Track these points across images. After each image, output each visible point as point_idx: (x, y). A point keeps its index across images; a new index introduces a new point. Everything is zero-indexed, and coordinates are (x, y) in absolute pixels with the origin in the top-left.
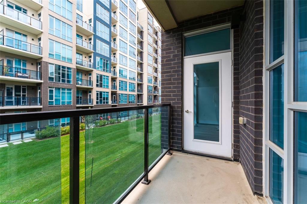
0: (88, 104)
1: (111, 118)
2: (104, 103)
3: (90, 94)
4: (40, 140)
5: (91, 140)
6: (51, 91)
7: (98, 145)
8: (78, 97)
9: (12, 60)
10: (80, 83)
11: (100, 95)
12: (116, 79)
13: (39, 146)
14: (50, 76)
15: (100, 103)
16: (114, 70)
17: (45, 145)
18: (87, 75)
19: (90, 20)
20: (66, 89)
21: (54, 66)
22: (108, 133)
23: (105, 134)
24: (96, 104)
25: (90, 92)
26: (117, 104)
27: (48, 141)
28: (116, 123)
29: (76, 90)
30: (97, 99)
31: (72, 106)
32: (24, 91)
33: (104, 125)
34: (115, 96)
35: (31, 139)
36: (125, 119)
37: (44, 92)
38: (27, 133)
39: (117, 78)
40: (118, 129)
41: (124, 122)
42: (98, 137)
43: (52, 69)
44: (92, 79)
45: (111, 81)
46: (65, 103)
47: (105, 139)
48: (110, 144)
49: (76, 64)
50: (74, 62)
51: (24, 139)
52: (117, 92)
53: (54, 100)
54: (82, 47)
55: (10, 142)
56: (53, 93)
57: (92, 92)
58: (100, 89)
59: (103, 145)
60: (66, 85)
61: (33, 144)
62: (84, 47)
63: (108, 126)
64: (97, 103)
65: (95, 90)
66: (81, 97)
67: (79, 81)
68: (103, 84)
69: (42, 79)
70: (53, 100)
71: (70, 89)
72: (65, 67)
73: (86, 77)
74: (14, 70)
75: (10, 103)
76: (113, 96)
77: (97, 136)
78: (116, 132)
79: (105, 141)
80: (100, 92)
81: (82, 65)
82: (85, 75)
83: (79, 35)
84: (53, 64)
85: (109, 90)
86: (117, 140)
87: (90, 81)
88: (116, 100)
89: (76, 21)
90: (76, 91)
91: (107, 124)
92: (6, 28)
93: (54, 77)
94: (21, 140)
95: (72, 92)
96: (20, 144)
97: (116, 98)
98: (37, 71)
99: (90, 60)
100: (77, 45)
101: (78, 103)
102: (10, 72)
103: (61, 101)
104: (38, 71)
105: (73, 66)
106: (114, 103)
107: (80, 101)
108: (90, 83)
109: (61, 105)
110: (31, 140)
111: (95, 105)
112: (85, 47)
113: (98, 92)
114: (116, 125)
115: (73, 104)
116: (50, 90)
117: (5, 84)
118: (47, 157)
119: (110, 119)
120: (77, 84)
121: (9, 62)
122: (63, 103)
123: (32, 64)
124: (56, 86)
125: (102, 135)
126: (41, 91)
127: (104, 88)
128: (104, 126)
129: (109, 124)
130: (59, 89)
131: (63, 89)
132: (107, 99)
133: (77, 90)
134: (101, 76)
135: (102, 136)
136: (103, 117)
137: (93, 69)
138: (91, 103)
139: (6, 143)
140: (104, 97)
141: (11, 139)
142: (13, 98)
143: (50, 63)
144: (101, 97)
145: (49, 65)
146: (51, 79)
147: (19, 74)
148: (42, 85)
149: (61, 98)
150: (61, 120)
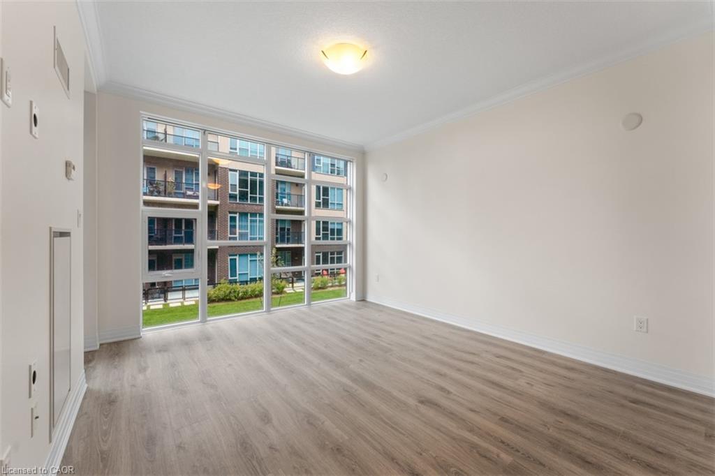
0: (298, 244)
6: (233, 219)
8: (282, 229)
9: (181, 170)
10: (285, 201)
11: (323, 225)
14: (230, 192)
20: (257, 215)
21: (237, 174)
30: (318, 232)
33: (323, 288)
35: (194, 301)
37: (222, 221)
38: (191, 291)
43: (234, 179)
51: (186, 300)
53: (237, 235)
55: (168, 302)
56: (235, 221)
58: (323, 213)
60: (257, 207)
64: (318, 240)
66: (288, 230)
67: (285, 198)
68: (330, 202)
69: (219, 198)
70: (235, 234)
72: (256, 173)
73: (298, 188)
74: (183, 186)
75: (178, 240)
81: (289, 167)
82: (297, 185)
84: (235, 171)
93: (237, 193)
94: (181, 300)
101: (281, 240)
103: (249, 236)
107: (286, 236)
110: (193, 303)
116: (231, 217)
120: (277, 205)
121: (178, 175)
124: (241, 211)
127: (333, 208)
130: (246, 214)
131: (254, 215)
132: (340, 231)
136: (329, 271)
139: (163, 302)
140: (332, 228)
141: (169, 298)
142: (183, 232)
143: (231, 170)
144: (325, 229)
145: (230, 173)
146: (233, 197)
147: (189, 193)
148: (219, 210)
149: (249, 231)
150: (249, 272)
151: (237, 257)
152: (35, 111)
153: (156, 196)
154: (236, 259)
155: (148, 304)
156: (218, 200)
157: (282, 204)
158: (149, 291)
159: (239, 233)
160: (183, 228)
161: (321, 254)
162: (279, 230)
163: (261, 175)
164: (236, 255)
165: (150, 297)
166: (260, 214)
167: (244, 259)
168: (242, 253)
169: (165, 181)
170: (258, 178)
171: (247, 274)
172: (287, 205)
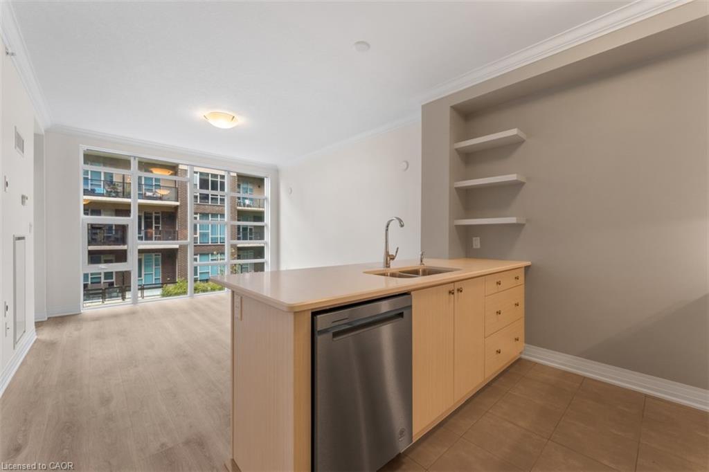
18: (258, 185)
20: (219, 216)
21: (198, 175)
43: (194, 180)
46: (217, 241)
53: (198, 235)
60: (219, 207)
69: (179, 199)
72: (218, 175)
74: (143, 187)
93: (198, 194)
103: (210, 236)
109: (210, 244)
120: (240, 206)
122: (214, 241)
124: (201, 211)
130: (207, 215)
131: (214, 215)
133: (238, 215)
141: (127, 296)
142: (143, 232)
147: (149, 194)
148: (179, 210)
149: (210, 231)
150: (210, 271)
151: (198, 257)
152: (7, 180)
153: (113, 197)
156: (178, 201)
157: (244, 205)
158: (107, 290)
159: (200, 233)
160: (143, 228)
162: (241, 230)
163: (223, 177)
164: (197, 255)
165: (107, 295)
166: (220, 214)
167: (204, 258)
169: (123, 183)
170: (219, 180)
171: (208, 273)
172: (248, 206)
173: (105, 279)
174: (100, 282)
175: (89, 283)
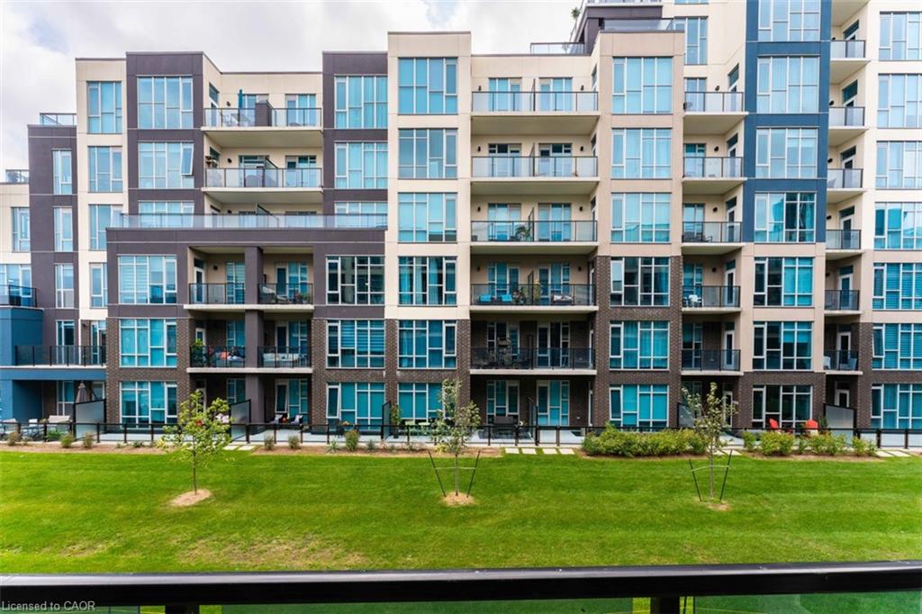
0: (720, 370)
1: (822, 430)
2: (788, 364)
3: (730, 332)
4: (588, 457)
5: (717, 499)
6: (616, 331)
7: (741, 526)
8: (687, 345)
9: (548, 268)
10: (694, 298)
11: (769, 336)
12: (854, 263)
13: (584, 471)
14: (613, 292)
15: (768, 368)
16: (847, 224)
17: (595, 472)
18: (718, 269)
19: (733, 75)
20: (652, 324)
21: (622, 263)
22: (796, 489)
23: (779, 489)
24: (751, 370)
25: (731, 326)
26: (860, 373)
27: (603, 463)
28: (844, 454)
29: (681, 324)
30: (758, 350)
31: (668, 372)
32: (565, 332)
33: (781, 454)
34: (849, 334)
35: (573, 449)
36: (906, 446)
37: (600, 335)
38: (570, 431)
39: (859, 256)
40: (853, 488)
41: (899, 458)
42: (749, 496)
43: (617, 272)
44: (738, 279)
45: (827, 275)
46: (650, 363)
47: (777, 513)
48: (796, 542)
49: (683, 241)
50: (676, 236)
51: (562, 446)
52: (858, 316)
53: (622, 356)
54: (704, 179)
55: (540, 446)
56: (619, 335)
57: (736, 327)
58: (770, 314)
59: (763, 535)
60: (653, 311)
61: (574, 464)
62: (710, 176)
63: (800, 458)
64: (757, 364)
65: (751, 316)
66: (697, 345)
67: (692, 293)
68: (783, 294)
69: (598, 301)
70: (619, 354)
71: (664, 324)
72: (651, 258)
73: (716, 275)
74: (550, 289)
75: (543, 363)
76: (840, 335)
77: (746, 492)
78: (838, 495)
79: (775, 521)
80: (768, 322)
81: (702, 241)
82: (714, 270)
83: (694, 145)
84: (620, 258)
85: (817, 314)
86: (836, 533)
87: (730, 288)
88: (855, 355)
89: (684, 105)
90: (680, 327)
91: (799, 453)
92: (539, 204)
93: (622, 292)
94: (555, 446)
95: (668, 329)
96: (553, 455)
97: (855, 345)
98: (588, 285)
99: (732, 215)
100: (686, 179)
101: (686, 362)
102: (543, 294)
103: (639, 357)
104: (591, 283)
105: (674, 249)
106: (842, 366)
107: (694, 357)
108: (733, 294)
109: (638, 369)
110: (572, 452)
111: (745, 373)
112: (713, 176)
113: (763, 323)
114: (847, 466)
115: (671, 367)
116: (613, 328)
117: (535, 323)
118: (592, 508)
119: (815, 433)
120: (684, 306)
121: (544, 272)
122: (645, 363)
123: (580, 269)
124: (628, 318)
125: (766, 490)
126: (595, 332)
127: (791, 306)
128: (784, 459)
129: (809, 453)
130: (635, 323)
131: (646, 324)
132: (804, 348)
133: (683, 322)
134: (776, 263)
135: (767, 495)
136: (781, 421)
137: (742, 244)
138: (732, 366)
139: (534, 446)
140: (789, 341)
141: (541, 439)
142: (549, 351)
143: (614, 258)
144: (773, 342)
145: (612, 262)
146: (616, 298)
147: (557, 297)
148: (597, 318)
149: (639, 349)
150: (638, 412)
151: (621, 389)
154: (619, 391)
155: (519, 446)
156: (595, 305)
157: (691, 304)
159: (624, 352)
160: (549, 346)
161: (764, 390)
163: (659, 260)
164: (620, 386)
167: (630, 390)
168: (629, 383)
169: (530, 285)
170: (653, 266)
171: (636, 415)
173: (510, 411)
174: (505, 415)
175: (495, 414)
